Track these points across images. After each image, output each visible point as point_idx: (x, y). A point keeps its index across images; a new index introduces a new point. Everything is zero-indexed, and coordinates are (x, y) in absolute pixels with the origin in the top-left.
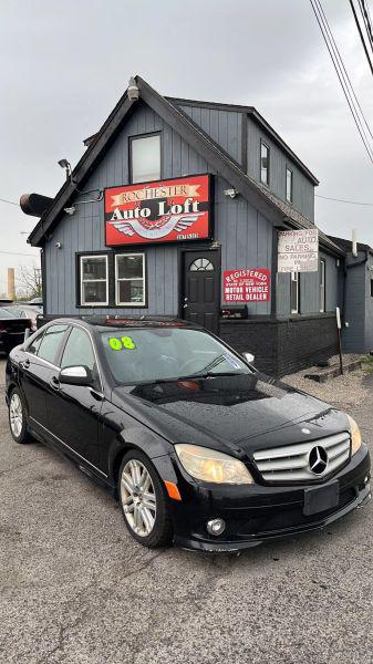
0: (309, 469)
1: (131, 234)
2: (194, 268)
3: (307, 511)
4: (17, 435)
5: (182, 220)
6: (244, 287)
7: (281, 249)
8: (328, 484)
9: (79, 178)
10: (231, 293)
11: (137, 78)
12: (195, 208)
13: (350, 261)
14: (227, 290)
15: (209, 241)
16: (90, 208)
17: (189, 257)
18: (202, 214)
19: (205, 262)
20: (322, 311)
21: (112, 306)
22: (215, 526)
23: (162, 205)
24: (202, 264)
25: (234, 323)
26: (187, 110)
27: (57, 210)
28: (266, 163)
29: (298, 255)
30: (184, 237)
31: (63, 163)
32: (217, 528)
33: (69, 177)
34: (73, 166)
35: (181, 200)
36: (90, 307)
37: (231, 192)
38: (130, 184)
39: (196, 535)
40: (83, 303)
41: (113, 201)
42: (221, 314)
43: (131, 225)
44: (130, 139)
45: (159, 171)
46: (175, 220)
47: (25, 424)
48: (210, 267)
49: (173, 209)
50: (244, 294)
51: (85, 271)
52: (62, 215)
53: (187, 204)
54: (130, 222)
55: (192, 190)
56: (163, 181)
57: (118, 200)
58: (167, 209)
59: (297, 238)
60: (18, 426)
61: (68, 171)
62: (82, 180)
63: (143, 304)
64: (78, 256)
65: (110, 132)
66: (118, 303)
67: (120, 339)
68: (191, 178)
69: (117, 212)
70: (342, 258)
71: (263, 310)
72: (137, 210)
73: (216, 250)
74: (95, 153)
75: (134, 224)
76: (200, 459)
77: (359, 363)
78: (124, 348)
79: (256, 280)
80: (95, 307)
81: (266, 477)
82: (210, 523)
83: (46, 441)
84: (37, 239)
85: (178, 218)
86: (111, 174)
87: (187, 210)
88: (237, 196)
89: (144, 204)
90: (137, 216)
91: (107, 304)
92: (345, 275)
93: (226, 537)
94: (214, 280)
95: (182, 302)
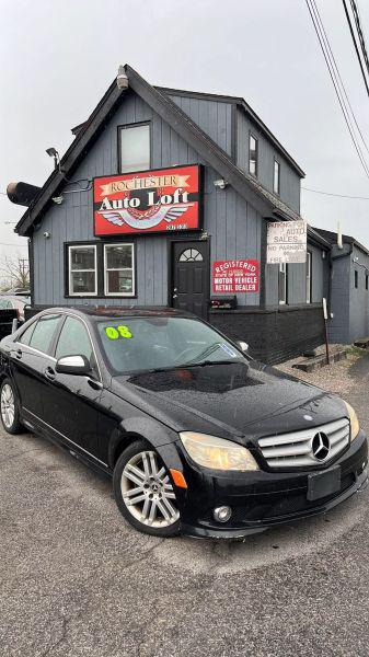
0: (312, 455)
1: (120, 224)
2: (183, 259)
3: (311, 496)
4: (8, 426)
5: (172, 210)
6: (233, 277)
7: (270, 240)
8: (330, 469)
9: (68, 167)
10: (221, 284)
11: (126, 68)
12: (185, 199)
13: (335, 253)
14: (216, 281)
15: (199, 231)
16: (78, 197)
17: (178, 247)
18: (192, 204)
19: (195, 252)
20: (308, 302)
21: (101, 296)
22: (222, 513)
23: (151, 195)
24: (191, 255)
25: (225, 314)
26: (176, 100)
27: (45, 199)
28: (254, 156)
29: (286, 246)
30: (174, 228)
31: (51, 152)
32: (223, 515)
33: (57, 166)
34: (61, 155)
35: (170, 191)
36: (79, 297)
37: (220, 183)
38: (120, 174)
39: (203, 523)
40: (71, 293)
41: (102, 191)
42: (211, 305)
43: (120, 214)
44: (119, 128)
45: (148, 161)
46: (164, 210)
47: (17, 415)
48: (200, 258)
49: (163, 200)
50: (234, 284)
51: (73, 261)
52: (50, 205)
53: (176, 195)
54: (120, 212)
55: (182, 181)
56: (152, 171)
57: (107, 189)
58: (157, 199)
59: (286, 229)
60: (9, 417)
61: (56, 160)
62: (71, 169)
63: (133, 294)
64: (66, 245)
65: (99, 121)
66: (107, 293)
67: (116, 328)
68: (180, 169)
69: (106, 201)
70: (328, 250)
71: (252, 300)
72: (126, 200)
73: (205, 241)
74: (84, 142)
75: (124, 214)
76: (206, 447)
77: (345, 354)
78: (120, 337)
79: (245, 270)
80: (84, 297)
81: (271, 464)
82: (217, 510)
83: (40, 432)
84: (25, 229)
85: (167, 208)
86: (100, 163)
87: (176, 200)
88: (227, 187)
89: (133, 194)
90: (126, 205)
91: (95, 294)
92: (331, 267)
93: (232, 524)
94: (204, 271)
95: (171, 293)
